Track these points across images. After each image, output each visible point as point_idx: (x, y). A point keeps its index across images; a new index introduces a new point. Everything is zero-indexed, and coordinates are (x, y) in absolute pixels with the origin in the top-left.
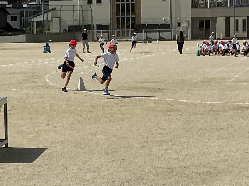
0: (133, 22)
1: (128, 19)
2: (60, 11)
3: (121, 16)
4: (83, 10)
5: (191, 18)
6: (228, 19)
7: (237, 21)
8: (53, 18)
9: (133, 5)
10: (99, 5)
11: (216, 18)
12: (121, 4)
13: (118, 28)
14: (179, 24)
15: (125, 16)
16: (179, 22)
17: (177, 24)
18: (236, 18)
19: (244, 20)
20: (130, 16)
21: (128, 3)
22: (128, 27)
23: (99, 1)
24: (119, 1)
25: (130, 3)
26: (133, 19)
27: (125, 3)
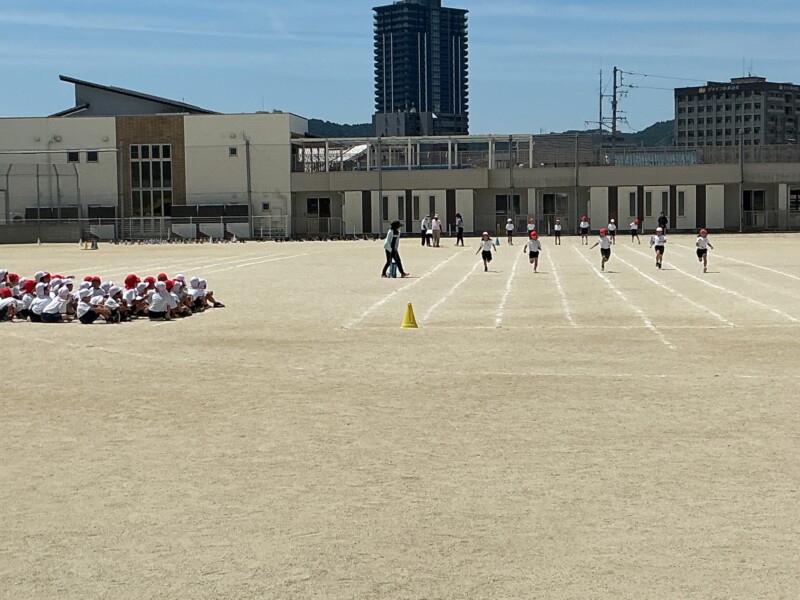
0: (168, 201)
1: (157, 195)
2: (7, 175)
3: (141, 189)
4: (57, 175)
6: (367, 196)
9: (167, 165)
10: (92, 164)
11: (343, 192)
12: (143, 163)
13: (136, 213)
14: (266, 206)
15: (152, 189)
16: (266, 201)
17: (261, 207)
18: (384, 193)
19: (400, 199)
20: (162, 189)
21: (156, 160)
22: (157, 211)
23: (93, 157)
24: (137, 157)
25: (161, 160)
26: (168, 195)
27: (151, 160)
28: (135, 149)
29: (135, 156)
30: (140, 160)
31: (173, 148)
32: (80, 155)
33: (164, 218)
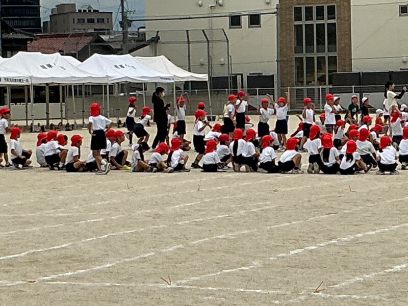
0: (333, 68)
9: (331, 27)
21: (320, 22)
24: (301, 20)
25: (326, 21)
26: (333, 60)
27: (315, 22)
29: (298, 18)
31: (339, 8)
32: (242, 18)
33: (328, 87)
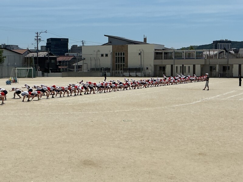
0: (124, 67)
3: (118, 64)
5: (154, 65)
6: (172, 66)
7: (177, 67)
8: (84, 64)
9: (124, 57)
10: (107, 57)
11: (166, 65)
13: (116, 70)
14: (147, 68)
15: (120, 64)
16: (147, 67)
17: (146, 68)
19: (181, 67)
20: (122, 64)
21: (121, 56)
22: (121, 69)
23: (107, 55)
25: (122, 56)
26: (124, 65)
27: (120, 56)
28: (116, 53)
29: (116, 55)
30: (118, 56)
31: (125, 53)
32: (104, 55)
33: (123, 71)
